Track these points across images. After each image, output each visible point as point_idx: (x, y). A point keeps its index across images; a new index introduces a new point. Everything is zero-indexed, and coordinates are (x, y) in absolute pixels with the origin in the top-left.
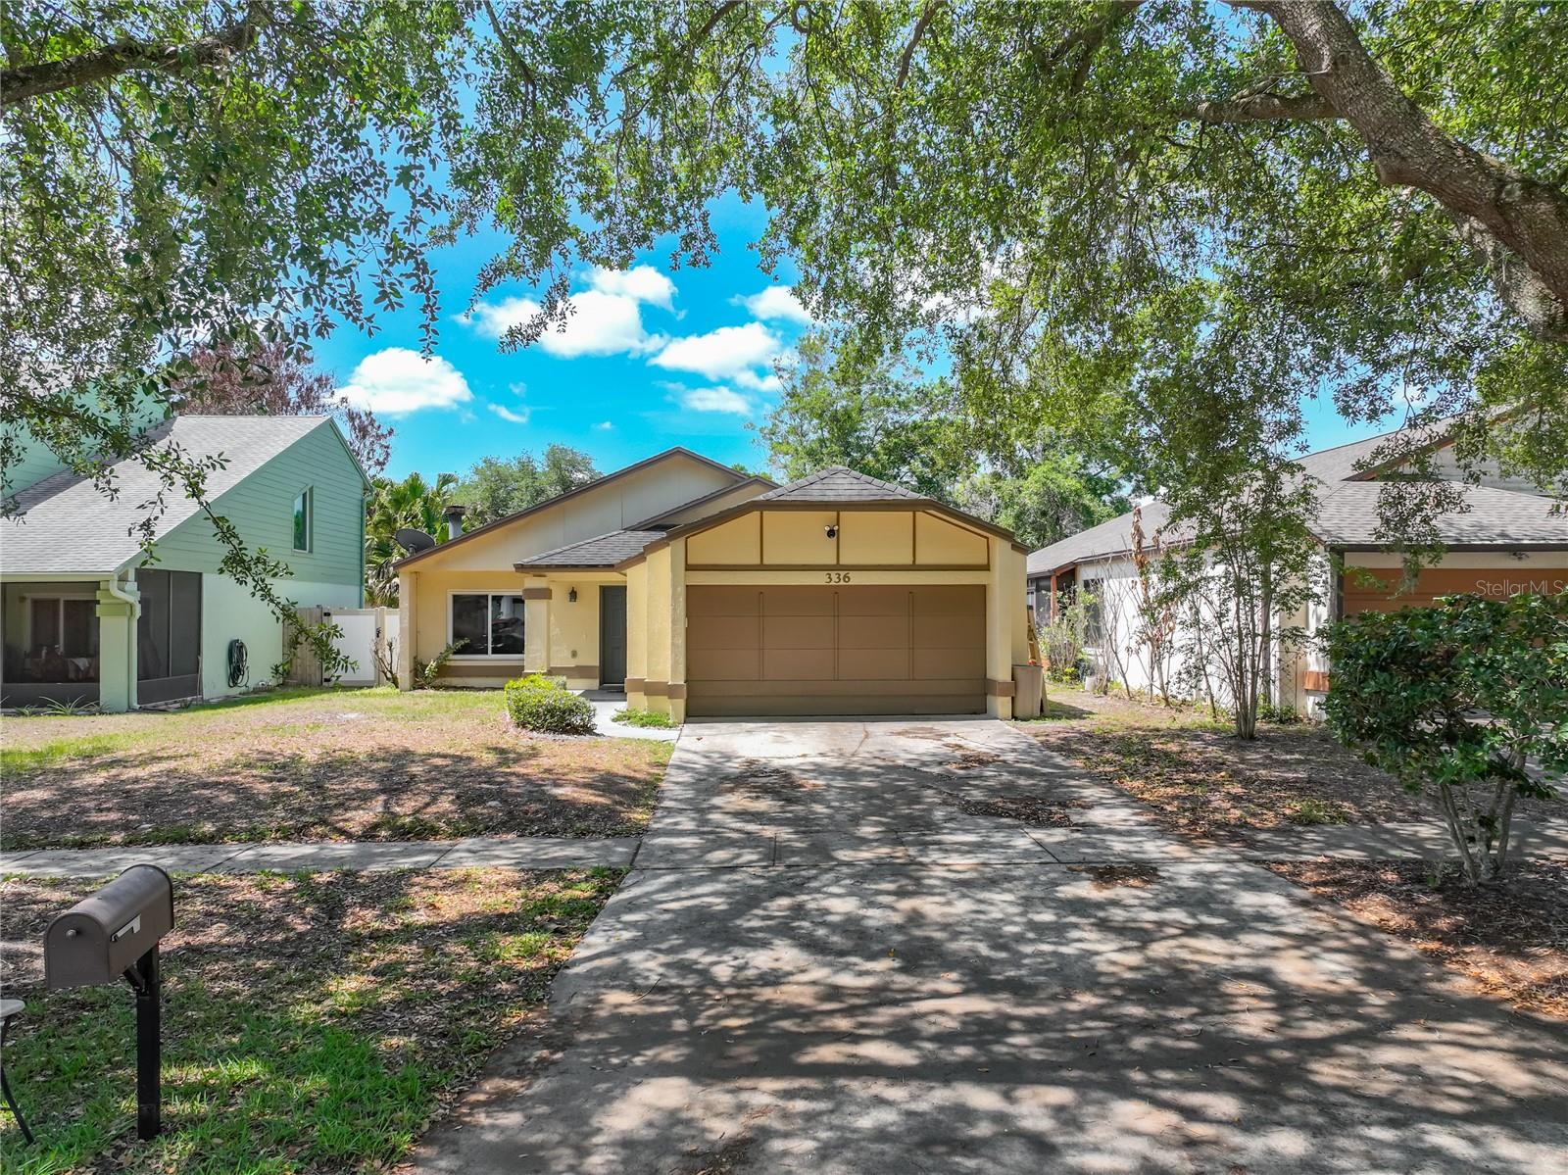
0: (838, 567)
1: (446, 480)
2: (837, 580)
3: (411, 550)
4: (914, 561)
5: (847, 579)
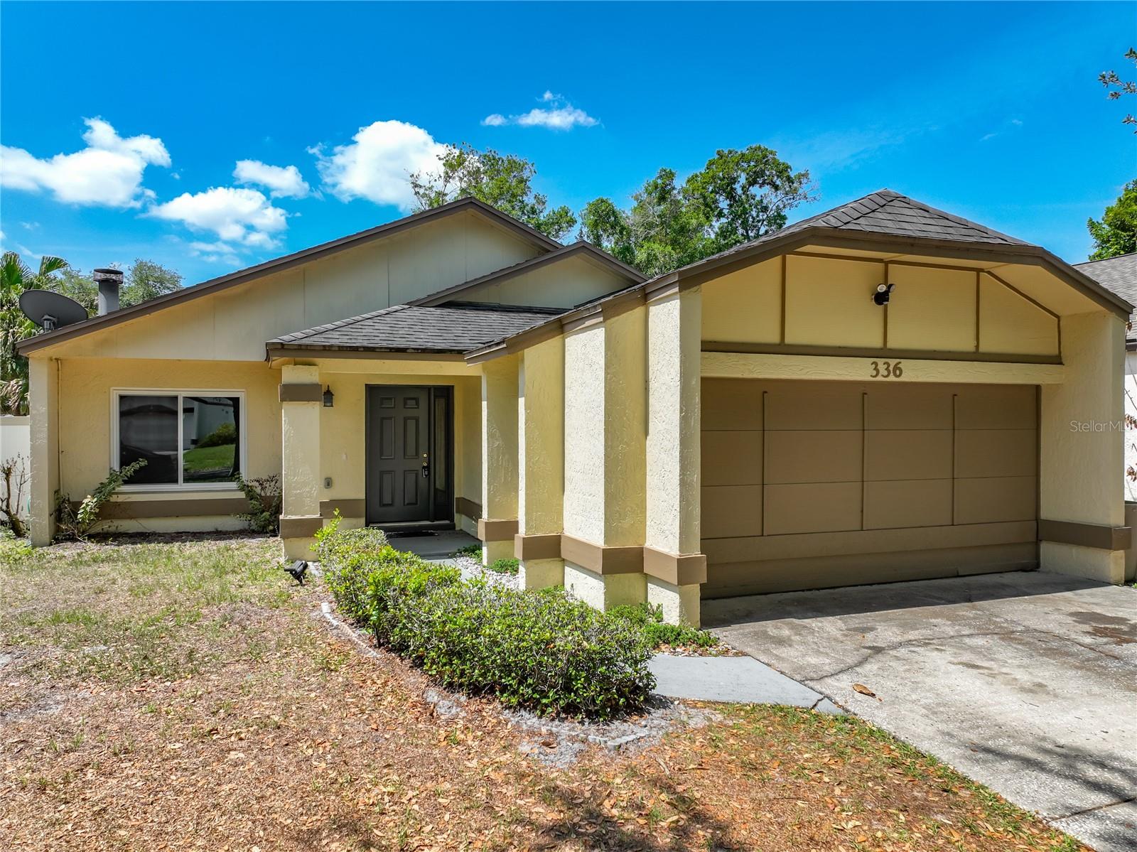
0: (883, 353)
1: (53, 264)
2: (886, 373)
3: (46, 324)
4: (977, 347)
5: (898, 372)
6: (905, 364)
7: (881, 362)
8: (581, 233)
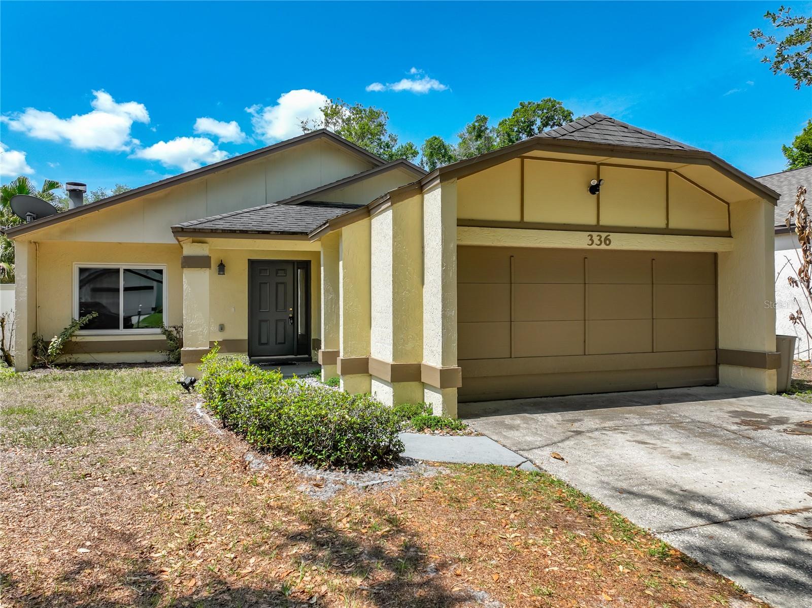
0: (597, 228)
2: (599, 243)
3: (28, 218)
4: (667, 224)
5: (608, 242)
6: (613, 236)
7: (595, 234)
8: (422, 161)
